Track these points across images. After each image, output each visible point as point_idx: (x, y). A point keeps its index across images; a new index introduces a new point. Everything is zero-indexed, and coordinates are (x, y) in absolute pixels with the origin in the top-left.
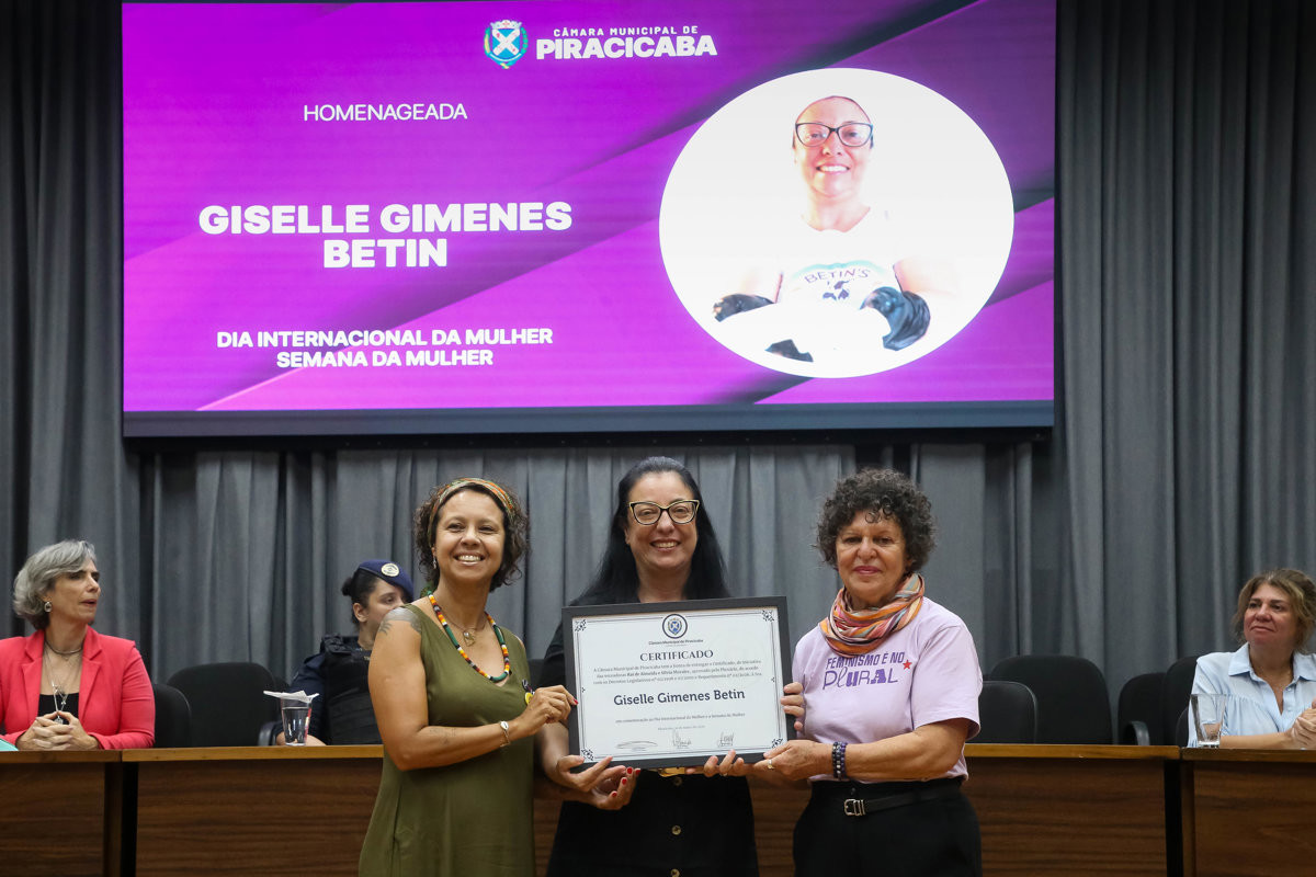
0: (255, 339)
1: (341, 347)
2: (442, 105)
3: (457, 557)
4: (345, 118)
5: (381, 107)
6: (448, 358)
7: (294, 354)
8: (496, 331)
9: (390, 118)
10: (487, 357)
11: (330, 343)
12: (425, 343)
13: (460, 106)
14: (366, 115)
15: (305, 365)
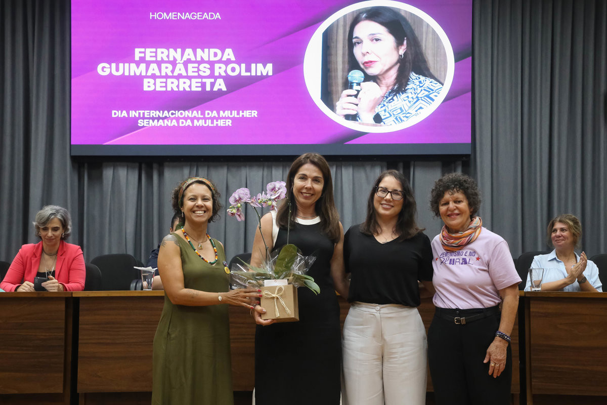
0: (128, 114)
1: (166, 118)
2: (210, 13)
3: (194, 212)
4: (168, 18)
5: (183, 13)
6: (212, 123)
7: (145, 120)
8: (233, 112)
9: (187, 18)
10: (229, 123)
11: (161, 116)
12: (202, 116)
13: (218, 14)
14: (177, 17)
15: (150, 125)
